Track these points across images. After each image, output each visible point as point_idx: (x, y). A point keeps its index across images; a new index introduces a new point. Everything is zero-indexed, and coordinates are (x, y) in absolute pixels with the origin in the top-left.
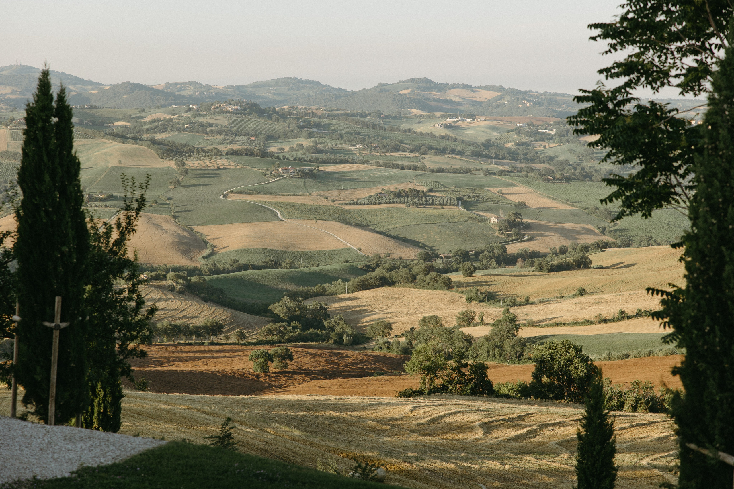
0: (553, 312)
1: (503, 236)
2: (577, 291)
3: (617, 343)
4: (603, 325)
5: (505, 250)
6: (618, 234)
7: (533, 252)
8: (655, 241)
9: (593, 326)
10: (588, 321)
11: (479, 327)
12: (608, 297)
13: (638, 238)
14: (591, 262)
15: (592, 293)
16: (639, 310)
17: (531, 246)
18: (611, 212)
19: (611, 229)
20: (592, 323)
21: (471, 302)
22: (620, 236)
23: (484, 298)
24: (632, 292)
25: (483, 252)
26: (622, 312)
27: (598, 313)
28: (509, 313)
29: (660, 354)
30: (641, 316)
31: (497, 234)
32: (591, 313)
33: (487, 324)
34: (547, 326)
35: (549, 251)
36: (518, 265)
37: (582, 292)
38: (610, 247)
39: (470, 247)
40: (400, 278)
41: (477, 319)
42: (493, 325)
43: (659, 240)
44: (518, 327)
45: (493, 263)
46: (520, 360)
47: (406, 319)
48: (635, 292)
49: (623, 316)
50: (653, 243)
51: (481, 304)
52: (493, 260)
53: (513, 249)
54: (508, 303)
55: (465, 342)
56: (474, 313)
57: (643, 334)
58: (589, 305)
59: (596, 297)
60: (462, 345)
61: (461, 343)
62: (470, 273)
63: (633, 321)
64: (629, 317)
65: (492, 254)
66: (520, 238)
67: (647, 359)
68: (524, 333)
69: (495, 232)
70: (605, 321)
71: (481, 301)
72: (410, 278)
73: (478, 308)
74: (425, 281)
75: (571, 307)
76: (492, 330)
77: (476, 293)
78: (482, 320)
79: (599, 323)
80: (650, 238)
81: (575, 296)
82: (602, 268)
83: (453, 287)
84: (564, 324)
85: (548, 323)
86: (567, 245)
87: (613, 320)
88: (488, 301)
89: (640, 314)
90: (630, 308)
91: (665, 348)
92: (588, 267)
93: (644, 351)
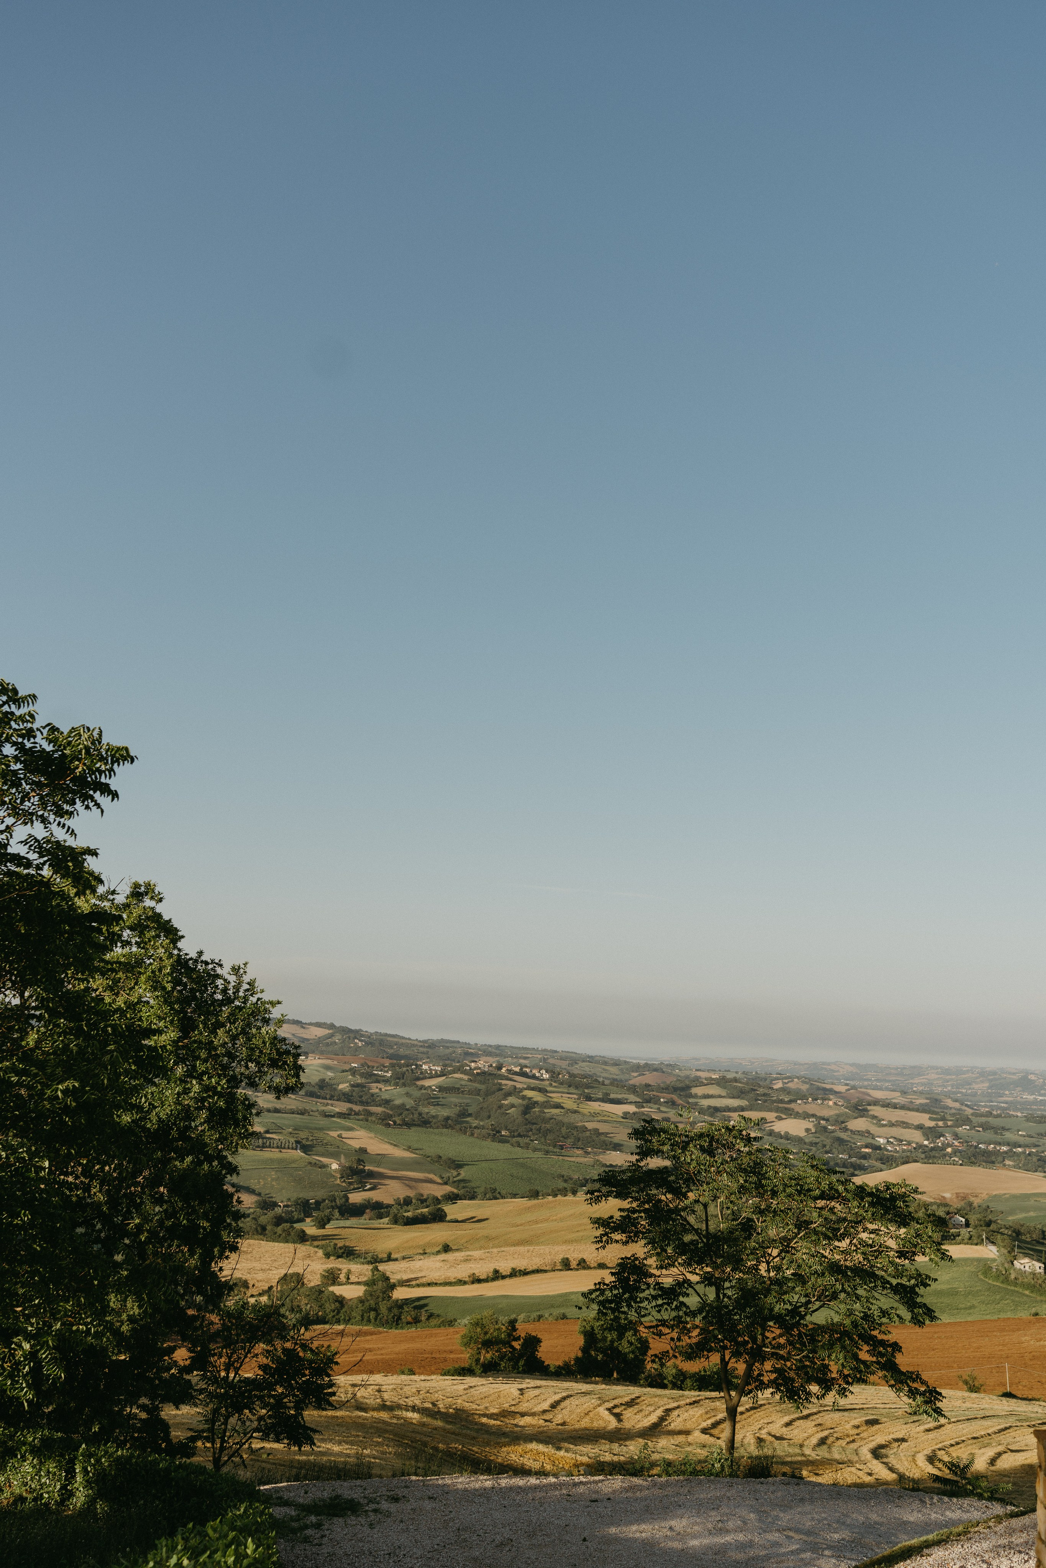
0: (421, 1271)
1: (344, 1184)
2: (441, 1247)
3: (500, 1306)
4: (476, 1286)
5: (347, 1199)
6: (462, 1185)
7: (377, 1202)
8: (499, 1193)
9: (467, 1286)
10: (461, 1281)
11: (345, 1287)
12: (476, 1254)
13: (482, 1189)
14: (446, 1216)
15: (457, 1250)
16: (513, 1269)
17: (375, 1196)
18: (454, 1161)
19: (455, 1179)
20: (465, 1283)
21: (329, 1258)
22: (464, 1187)
23: (343, 1253)
24: (499, 1249)
25: (324, 1200)
26: (496, 1272)
27: (472, 1272)
28: (378, 1270)
29: (550, 1319)
30: (516, 1276)
31: (338, 1182)
32: (463, 1272)
33: (352, 1283)
34: (418, 1286)
35: (391, 1202)
36: (366, 1216)
37: (446, 1249)
38: (461, 1199)
39: (312, 1196)
40: (248, 1229)
41: (342, 1277)
42: (366, 1284)
43: (503, 1192)
44: (393, 1287)
45: (336, 1213)
46: (397, 1324)
47: (260, 1276)
48: (503, 1249)
49: (497, 1276)
50: (498, 1196)
51: (340, 1259)
52: (337, 1211)
53: (356, 1198)
54: (369, 1259)
55: (337, 1304)
56: (340, 1270)
57: (523, 1297)
58: (457, 1263)
59: (463, 1254)
60: (333, 1306)
61: (333, 1305)
62: (322, 1224)
63: (507, 1281)
64: (504, 1277)
65: (334, 1204)
66: (361, 1187)
67: (537, 1324)
68: (400, 1294)
69: (336, 1180)
70: (479, 1281)
71: (338, 1257)
72: (259, 1229)
73: (343, 1265)
74: (275, 1233)
75: (438, 1265)
76: (366, 1290)
77: (335, 1248)
78: (348, 1279)
79: (473, 1283)
80: (494, 1190)
81: (438, 1252)
82: (457, 1221)
83: (307, 1240)
84: (436, 1284)
85: (418, 1282)
86: (411, 1195)
87: (486, 1280)
88: (347, 1257)
89: (515, 1273)
90: (505, 1267)
91: (557, 1312)
92: (443, 1221)
93: (535, 1315)
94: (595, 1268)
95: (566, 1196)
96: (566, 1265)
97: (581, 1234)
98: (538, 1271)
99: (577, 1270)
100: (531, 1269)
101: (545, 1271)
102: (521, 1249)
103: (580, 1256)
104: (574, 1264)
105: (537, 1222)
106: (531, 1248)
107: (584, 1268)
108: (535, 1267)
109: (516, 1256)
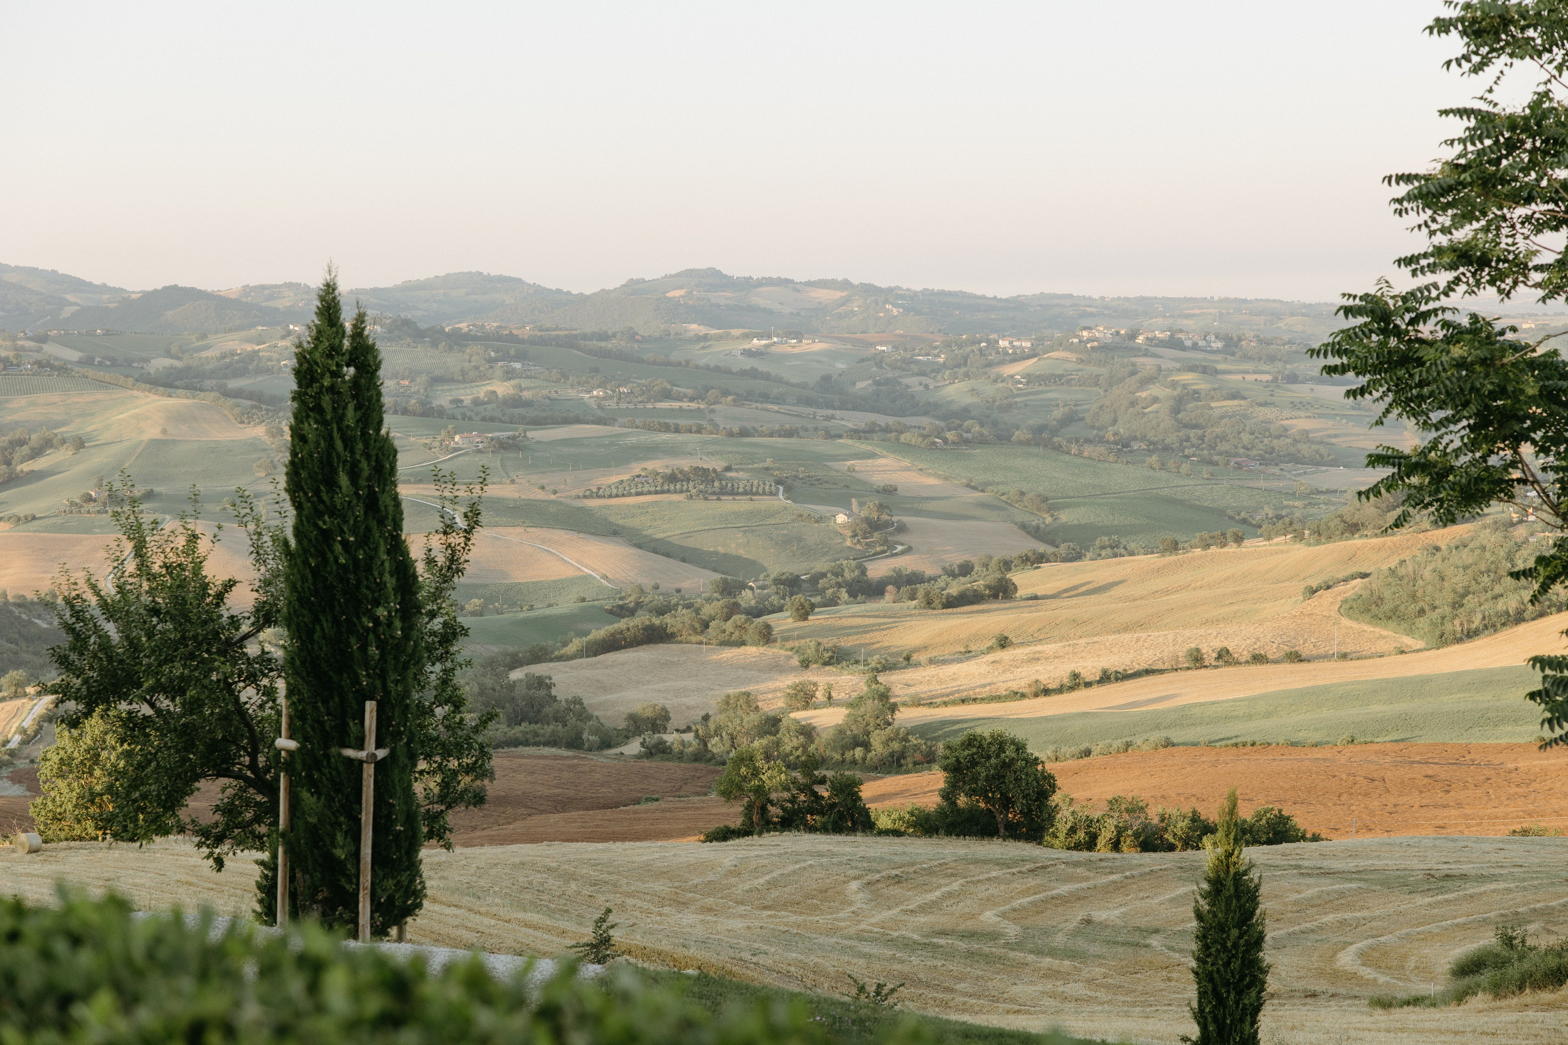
1: (858, 547)
2: (994, 640)
4: (1042, 700)
5: (864, 572)
6: (1058, 537)
7: (914, 574)
8: (1125, 548)
9: (1026, 702)
10: (1017, 693)
11: (825, 711)
12: (1048, 648)
13: (1095, 543)
14: (1016, 589)
15: (1022, 644)
16: (1105, 672)
17: (907, 563)
18: (1047, 499)
20: (1023, 696)
21: (807, 667)
23: (831, 658)
24: (1090, 640)
25: (823, 575)
26: (1075, 676)
27: (1034, 678)
28: (877, 683)
29: (1145, 747)
30: (1109, 681)
31: (848, 543)
32: (1022, 678)
33: (838, 705)
34: (945, 704)
35: (939, 571)
36: (888, 597)
37: (1004, 643)
38: (1048, 561)
39: (800, 568)
40: (680, 626)
41: (820, 696)
42: (850, 705)
43: (1131, 545)
44: (893, 708)
45: (844, 595)
46: (901, 766)
47: (691, 701)
48: (1095, 639)
49: (1076, 682)
50: (1123, 551)
51: (827, 668)
52: (844, 590)
53: (878, 569)
54: (873, 665)
55: (802, 738)
56: (815, 684)
58: (1016, 664)
59: (1027, 650)
60: (795, 742)
61: (794, 740)
62: (804, 613)
63: (1095, 691)
64: (1088, 685)
65: (840, 579)
66: (888, 550)
67: (1122, 756)
68: (907, 716)
69: (844, 540)
70: (1047, 692)
71: (826, 664)
72: (697, 625)
73: (821, 678)
74: (724, 631)
75: (985, 669)
76: (849, 715)
77: (817, 651)
78: (830, 698)
79: (1036, 695)
81: (990, 649)
82: (1035, 598)
83: (775, 641)
84: (975, 700)
85: (946, 699)
86: (972, 559)
87: (1060, 690)
88: (839, 662)
89: (1106, 678)
90: (1090, 668)
91: (1157, 736)
92: (1011, 598)
93: (1118, 743)
94: (1247, 662)
95: (1224, 545)
96: (1197, 660)
97: (1235, 608)
98: (1148, 672)
99: (1216, 667)
100: (1137, 668)
101: (1161, 672)
102: (1126, 637)
103: (1218, 644)
104: (1210, 657)
105: (1167, 592)
106: (1144, 635)
107: (1228, 663)
108: (1144, 666)
109: (1115, 650)
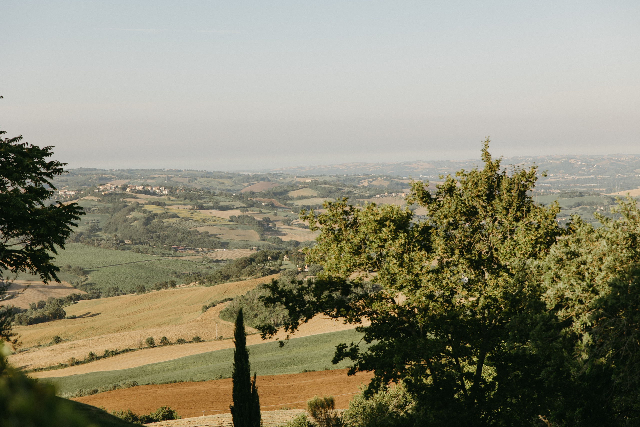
0: (32, 360)
2: (53, 339)
3: (88, 381)
4: (75, 367)
6: (89, 287)
7: (14, 308)
8: (121, 291)
9: (67, 369)
10: (62, 365)
12: (79, 342)
13: (107, 289)
14: (65, 314)
15: (66, 340)
16: (107, 351)
17: (12, 303)
18: (82, 269)
19: (83, 283)
20: (66, 366)
22: (91, 289)
24: (100, 337)
26: (92, 354)
27: (71, 357)
29: (124, 387)
30: (109, 356)
32: (65, 358)
35: (28, 307)
37: (57, 340)
38: (82, 299)
43: (124, 290)
48: (103, 336)
49: (93, 357)
50: (120, 293)
57: (110, 372)
58: (63, 350)
59: (69, 343)
63: (102, 361)
64: (98, 358)
67: (113, 392)
70: (78, 363)
75: (47, 354)
79: (72, 365)
80: (117, 290)
81: (51, 344)
82: (75, 317)
84: (42, 369)
86: (45, 300)
87: (84, 362)
89: (107, 354)
90: (99, 350)
91: (128, 382)
92: (63, 318)
93: (110, 386)
94: (175, 343)
95: (167, 288)
96: (151, 343)
97: (171, 318)
98: (127, 351)
99: (161, 346)
100: (122, 349)
101: (134, 350)
102: (118, 334)
103: (161, 336)
104: (157, 343)
105: (139, 312)
106: (126, 333)
107: (166, 344)
108: (126, 348)
109: (112, 341)
